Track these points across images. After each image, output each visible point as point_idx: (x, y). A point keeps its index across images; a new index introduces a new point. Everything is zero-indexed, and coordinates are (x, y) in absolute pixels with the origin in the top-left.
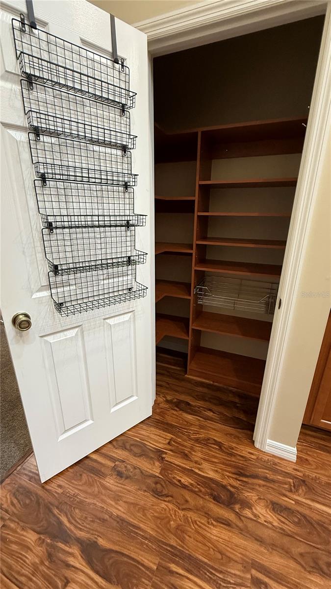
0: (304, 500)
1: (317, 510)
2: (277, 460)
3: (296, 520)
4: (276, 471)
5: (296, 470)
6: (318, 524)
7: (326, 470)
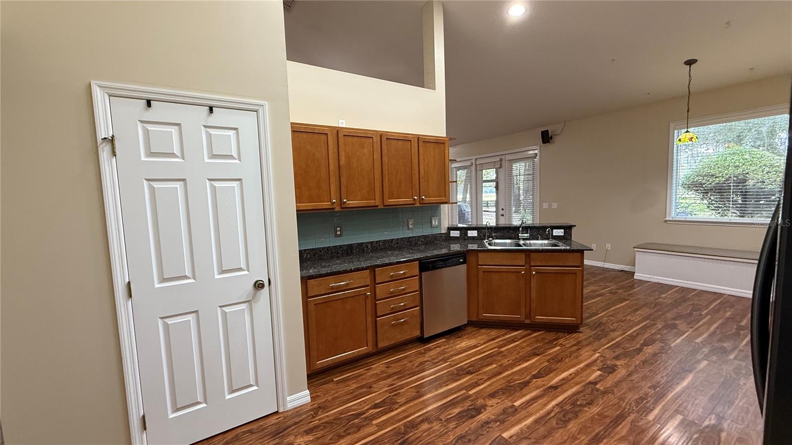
0: (323, 416)
1: (331, 414)
2: (298, 409)
3: (322, 428)
4: (301, 415)
5: (312, 405)
6: (334, 420)
7: (329, 393)
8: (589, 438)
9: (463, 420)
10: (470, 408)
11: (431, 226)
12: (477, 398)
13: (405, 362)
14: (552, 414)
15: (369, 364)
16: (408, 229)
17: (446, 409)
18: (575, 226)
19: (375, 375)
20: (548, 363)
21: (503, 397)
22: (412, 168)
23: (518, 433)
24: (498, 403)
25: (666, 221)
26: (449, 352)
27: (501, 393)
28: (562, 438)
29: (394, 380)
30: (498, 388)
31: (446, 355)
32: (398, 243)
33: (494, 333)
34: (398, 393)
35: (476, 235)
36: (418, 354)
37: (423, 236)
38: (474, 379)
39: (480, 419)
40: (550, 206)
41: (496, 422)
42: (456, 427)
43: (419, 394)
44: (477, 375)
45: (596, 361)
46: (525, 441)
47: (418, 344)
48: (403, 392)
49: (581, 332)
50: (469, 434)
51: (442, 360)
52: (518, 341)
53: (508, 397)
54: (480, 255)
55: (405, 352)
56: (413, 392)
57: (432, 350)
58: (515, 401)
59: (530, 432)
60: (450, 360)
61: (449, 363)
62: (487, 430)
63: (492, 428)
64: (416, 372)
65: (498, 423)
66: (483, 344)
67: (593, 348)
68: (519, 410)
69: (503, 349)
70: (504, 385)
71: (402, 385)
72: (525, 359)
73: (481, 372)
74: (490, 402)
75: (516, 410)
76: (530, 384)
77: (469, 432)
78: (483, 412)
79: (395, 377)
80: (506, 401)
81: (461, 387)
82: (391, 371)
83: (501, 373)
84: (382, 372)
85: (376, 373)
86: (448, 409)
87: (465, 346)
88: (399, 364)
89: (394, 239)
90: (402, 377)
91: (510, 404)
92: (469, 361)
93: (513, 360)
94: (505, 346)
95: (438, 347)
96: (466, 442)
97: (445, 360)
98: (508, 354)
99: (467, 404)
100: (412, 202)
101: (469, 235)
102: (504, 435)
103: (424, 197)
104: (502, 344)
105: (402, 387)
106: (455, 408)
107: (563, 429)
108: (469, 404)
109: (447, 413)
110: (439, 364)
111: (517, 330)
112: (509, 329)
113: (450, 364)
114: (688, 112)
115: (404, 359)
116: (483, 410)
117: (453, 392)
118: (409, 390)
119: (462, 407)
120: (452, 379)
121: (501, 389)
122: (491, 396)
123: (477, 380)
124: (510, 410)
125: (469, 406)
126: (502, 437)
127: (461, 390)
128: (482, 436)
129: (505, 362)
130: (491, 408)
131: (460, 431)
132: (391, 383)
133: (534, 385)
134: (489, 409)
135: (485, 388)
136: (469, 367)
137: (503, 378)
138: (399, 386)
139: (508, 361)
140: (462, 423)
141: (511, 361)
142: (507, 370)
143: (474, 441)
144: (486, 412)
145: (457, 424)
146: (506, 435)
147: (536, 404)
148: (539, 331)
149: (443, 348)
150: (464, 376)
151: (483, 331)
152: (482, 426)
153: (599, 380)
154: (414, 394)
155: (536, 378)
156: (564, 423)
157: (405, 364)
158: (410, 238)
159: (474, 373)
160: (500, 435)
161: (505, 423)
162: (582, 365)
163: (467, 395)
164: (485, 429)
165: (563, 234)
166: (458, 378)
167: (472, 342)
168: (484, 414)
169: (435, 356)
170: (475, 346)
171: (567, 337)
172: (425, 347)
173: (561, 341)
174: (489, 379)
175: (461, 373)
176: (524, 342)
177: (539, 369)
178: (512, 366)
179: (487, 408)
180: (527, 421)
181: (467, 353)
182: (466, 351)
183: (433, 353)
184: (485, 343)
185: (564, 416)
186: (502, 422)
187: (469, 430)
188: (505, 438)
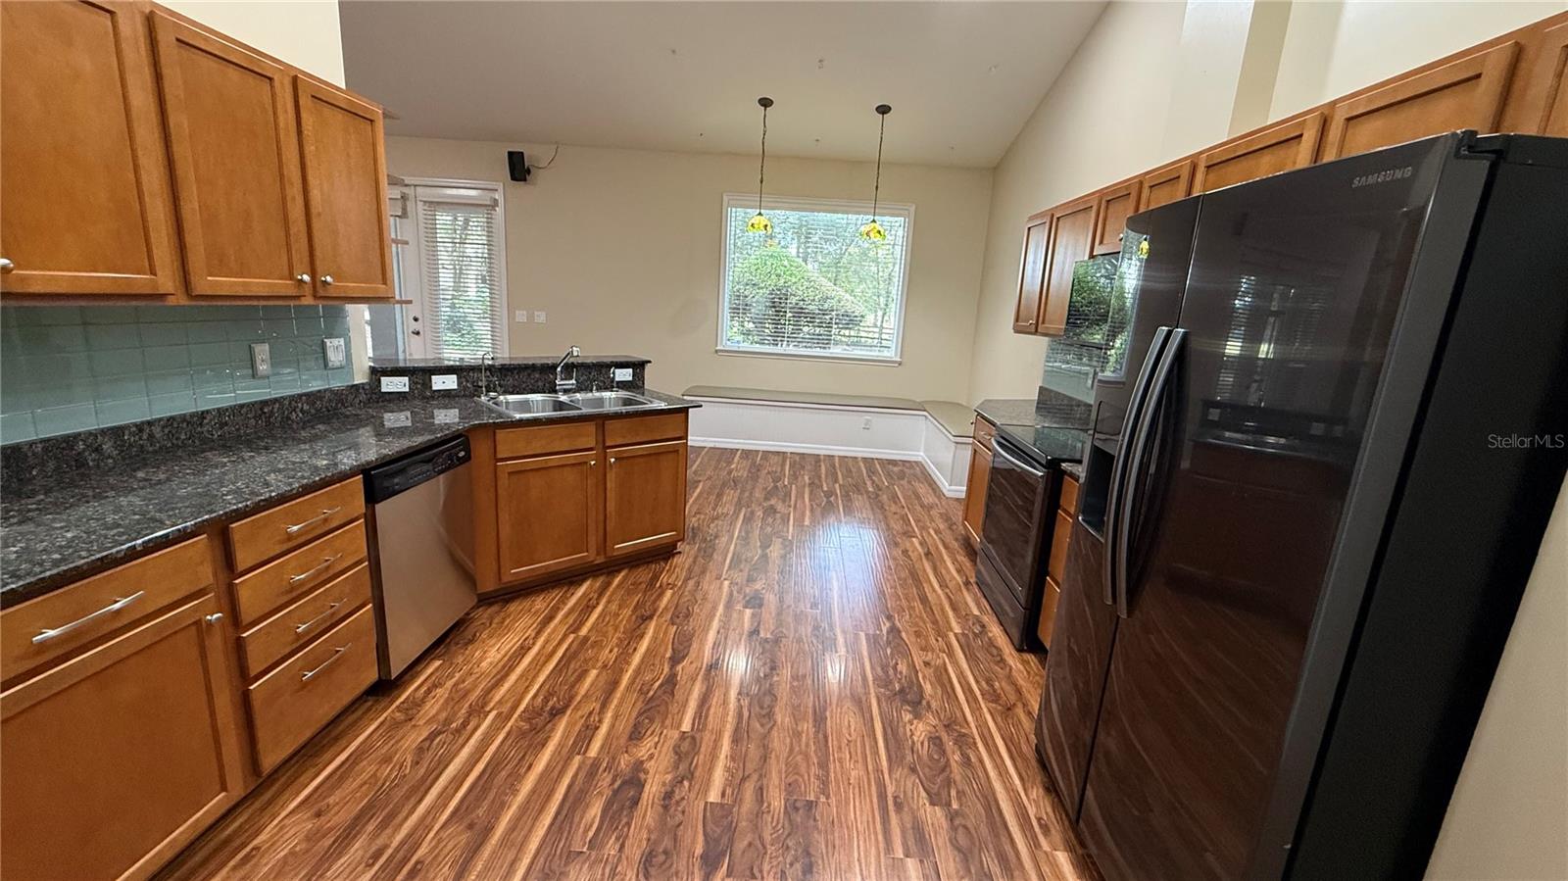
8: (810, 721)
9: (623, 822)
10: (616, 785)
11: (326, 366)
12: (614, 759)
13: (367, 769)
14: (746, 714)
15: (238, 842)
16: (253, 376)
17: (571, 823)
18: (650, 362)
19: (291, 860)
20: (675, 627)
21: (657, 726)
22: (282, 176)
23: (727, 779)
24: (657, 744)
25: (717, 351)
26: (475, 686)
27: (647, 721)
28: (784, 744)
29: (375, 836)
30: (634, 715)
31: (473, 697)
32: (223, 425)
33: (540, 603)
34: (417, 863)
35: (456, 387)
36: (390, 729)
37: (305, 394)
38: (575, 724)
39: (651, 798)
40: (531, 317)
41: (681, 782)
42: (622, 846)
43: (477, 827)
44: (576, 709)
45: (731, 595)
46: (747, 784)
47: (369, 703)
48: (431, 851)
49: (680, 553)
50: (657, 842)
51: (470, 714)
52: (598, 604)
53: (663, 722)
54: (501, 434)
55: (344, 742)
56: (460, 834)
57: (423, 701)
58: (680, 725)
59: (741, 765)
60: (492, 705)
61: (494, 713)
62: (680, 809)
63: (683, 798)
64: (423, 779)
65: (686, 783)
66: (536, 638)
67: (714, 575)
68: (698, 736)
69: (584, 631)
70: (639, 705)
71: (409, 835)
72: (635, 634)
73: (579, 698)
74: (643, 751)
75: (693, 738)
76: (679, 678)
77: (653, 837)
78: (645, 781)
79: (370, 827)
80: (665, 731)
81: (565, 750)
82: (341, 817)
83: (615, 683)
84: (308, 839)
85: (292, 853)
86: (576, 820)
87: (499, 656)
88: (351, 785)
89: (208, 412)
90: (391, 816)
91: (676, 735)
92: (536, 687)
93: (617, 645)
94: (582, 623)
95: (436, 686)
96: (665, 862)
97: (478, 710)
98: (600, 638)
99: (605, 781)
100: (292, 292)
101: (434, 388)
102: (711, 799)
103: (329, 279)
104: (575, 621)
105: (413, 842)
106: (587, 806)
107: (775, 728)
108: (609, 780)
109: (581, 830)
110: (470, 727)
111: (580, 583)
112: (563, 585)
113: (499, 715)
114: (762, 182)
115: (355, 763)
116: (642, 776)
117: (556, 772)
118: (444, 835)
119: (600, 793)
120: (530, 746)
121: (640, 714)
122: (633, 737)
123: (583, 721)
124: (685, 746)
125: (612, 784)
126: (711, 803)
127: (569, 759)
128: (682, 827)
129: (607, 655)
130: (653, 762)
131: (635, 850)
132: (374, 848)
133: (685, 678)
134: (650, 765)
135: (613, 726)
136: (546, 700)
137: (628, 688)
138: (402, 843)
139: (611, 651)
140: (626, 829)
141: (616, 650)
142: (622, 671)
143: (675, 848)
144: (650, 776)
145: (617, 839)
146: (714, 796)
147: (712, 710)
148: (619, 571)
149: (450, 684)
150: (550, 725)
151: (513, 607)
152: (666, 807)
153: (756, 624)
154: (464, 838)
155: (679, 663)
156: (770, 719)
157: (375, 774)
158: (265, 403)
159: (567, 707)
160: (706, 803)
161: (697, 774)
162: (721, 609)
163: (589, 762)
164: (676, 810)
165: (631, 379)
166: (542, 736)
167: (509, 643)
168: (650, 781)
169: (444, 715)
170: (522, 647)
171: (667, 568)
172: (398, 703)
173: (664, 578)
174: (604, 706)
175: (539, 721)
176: (608, 602)
177: (670, 646)
178: (624, 657)
179: (647, 765)
180: (724, 748)
181: (519, 670)
182: (511, 669)
183: (431, 708)
184: (539, 633)
185: (762, 708)
186: (690, 775)
187: (650, 832)
188: (718, 803)
